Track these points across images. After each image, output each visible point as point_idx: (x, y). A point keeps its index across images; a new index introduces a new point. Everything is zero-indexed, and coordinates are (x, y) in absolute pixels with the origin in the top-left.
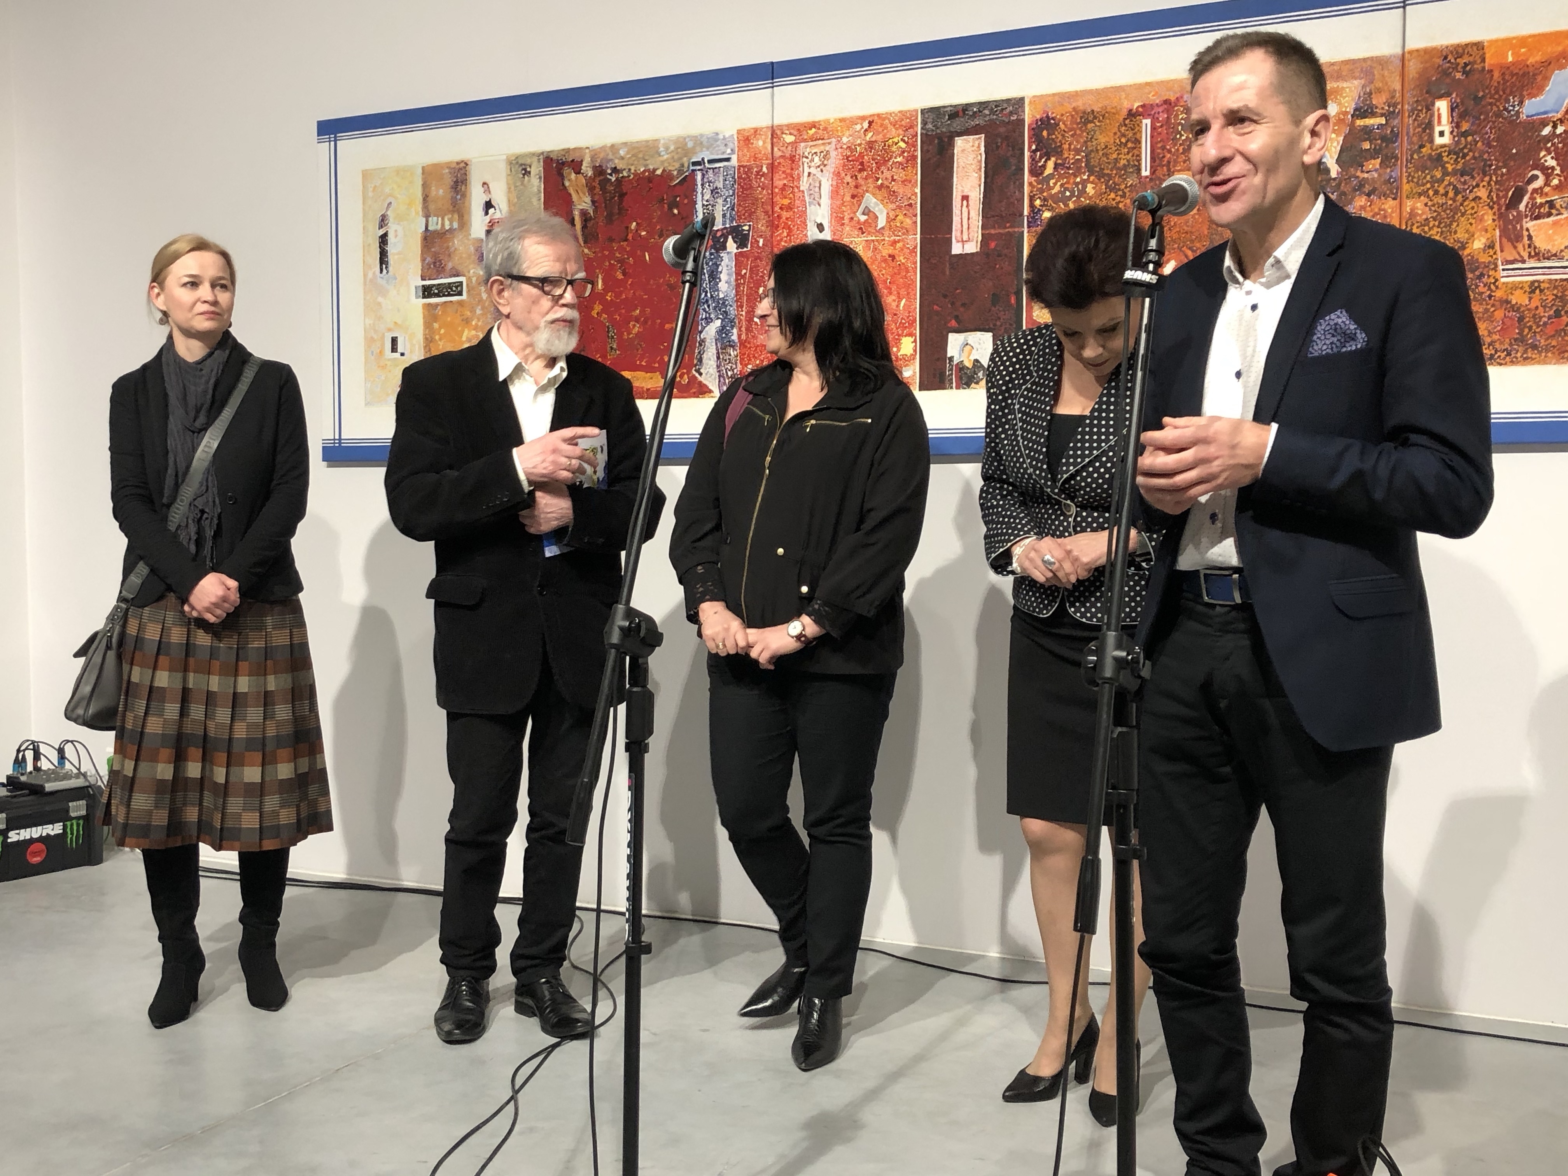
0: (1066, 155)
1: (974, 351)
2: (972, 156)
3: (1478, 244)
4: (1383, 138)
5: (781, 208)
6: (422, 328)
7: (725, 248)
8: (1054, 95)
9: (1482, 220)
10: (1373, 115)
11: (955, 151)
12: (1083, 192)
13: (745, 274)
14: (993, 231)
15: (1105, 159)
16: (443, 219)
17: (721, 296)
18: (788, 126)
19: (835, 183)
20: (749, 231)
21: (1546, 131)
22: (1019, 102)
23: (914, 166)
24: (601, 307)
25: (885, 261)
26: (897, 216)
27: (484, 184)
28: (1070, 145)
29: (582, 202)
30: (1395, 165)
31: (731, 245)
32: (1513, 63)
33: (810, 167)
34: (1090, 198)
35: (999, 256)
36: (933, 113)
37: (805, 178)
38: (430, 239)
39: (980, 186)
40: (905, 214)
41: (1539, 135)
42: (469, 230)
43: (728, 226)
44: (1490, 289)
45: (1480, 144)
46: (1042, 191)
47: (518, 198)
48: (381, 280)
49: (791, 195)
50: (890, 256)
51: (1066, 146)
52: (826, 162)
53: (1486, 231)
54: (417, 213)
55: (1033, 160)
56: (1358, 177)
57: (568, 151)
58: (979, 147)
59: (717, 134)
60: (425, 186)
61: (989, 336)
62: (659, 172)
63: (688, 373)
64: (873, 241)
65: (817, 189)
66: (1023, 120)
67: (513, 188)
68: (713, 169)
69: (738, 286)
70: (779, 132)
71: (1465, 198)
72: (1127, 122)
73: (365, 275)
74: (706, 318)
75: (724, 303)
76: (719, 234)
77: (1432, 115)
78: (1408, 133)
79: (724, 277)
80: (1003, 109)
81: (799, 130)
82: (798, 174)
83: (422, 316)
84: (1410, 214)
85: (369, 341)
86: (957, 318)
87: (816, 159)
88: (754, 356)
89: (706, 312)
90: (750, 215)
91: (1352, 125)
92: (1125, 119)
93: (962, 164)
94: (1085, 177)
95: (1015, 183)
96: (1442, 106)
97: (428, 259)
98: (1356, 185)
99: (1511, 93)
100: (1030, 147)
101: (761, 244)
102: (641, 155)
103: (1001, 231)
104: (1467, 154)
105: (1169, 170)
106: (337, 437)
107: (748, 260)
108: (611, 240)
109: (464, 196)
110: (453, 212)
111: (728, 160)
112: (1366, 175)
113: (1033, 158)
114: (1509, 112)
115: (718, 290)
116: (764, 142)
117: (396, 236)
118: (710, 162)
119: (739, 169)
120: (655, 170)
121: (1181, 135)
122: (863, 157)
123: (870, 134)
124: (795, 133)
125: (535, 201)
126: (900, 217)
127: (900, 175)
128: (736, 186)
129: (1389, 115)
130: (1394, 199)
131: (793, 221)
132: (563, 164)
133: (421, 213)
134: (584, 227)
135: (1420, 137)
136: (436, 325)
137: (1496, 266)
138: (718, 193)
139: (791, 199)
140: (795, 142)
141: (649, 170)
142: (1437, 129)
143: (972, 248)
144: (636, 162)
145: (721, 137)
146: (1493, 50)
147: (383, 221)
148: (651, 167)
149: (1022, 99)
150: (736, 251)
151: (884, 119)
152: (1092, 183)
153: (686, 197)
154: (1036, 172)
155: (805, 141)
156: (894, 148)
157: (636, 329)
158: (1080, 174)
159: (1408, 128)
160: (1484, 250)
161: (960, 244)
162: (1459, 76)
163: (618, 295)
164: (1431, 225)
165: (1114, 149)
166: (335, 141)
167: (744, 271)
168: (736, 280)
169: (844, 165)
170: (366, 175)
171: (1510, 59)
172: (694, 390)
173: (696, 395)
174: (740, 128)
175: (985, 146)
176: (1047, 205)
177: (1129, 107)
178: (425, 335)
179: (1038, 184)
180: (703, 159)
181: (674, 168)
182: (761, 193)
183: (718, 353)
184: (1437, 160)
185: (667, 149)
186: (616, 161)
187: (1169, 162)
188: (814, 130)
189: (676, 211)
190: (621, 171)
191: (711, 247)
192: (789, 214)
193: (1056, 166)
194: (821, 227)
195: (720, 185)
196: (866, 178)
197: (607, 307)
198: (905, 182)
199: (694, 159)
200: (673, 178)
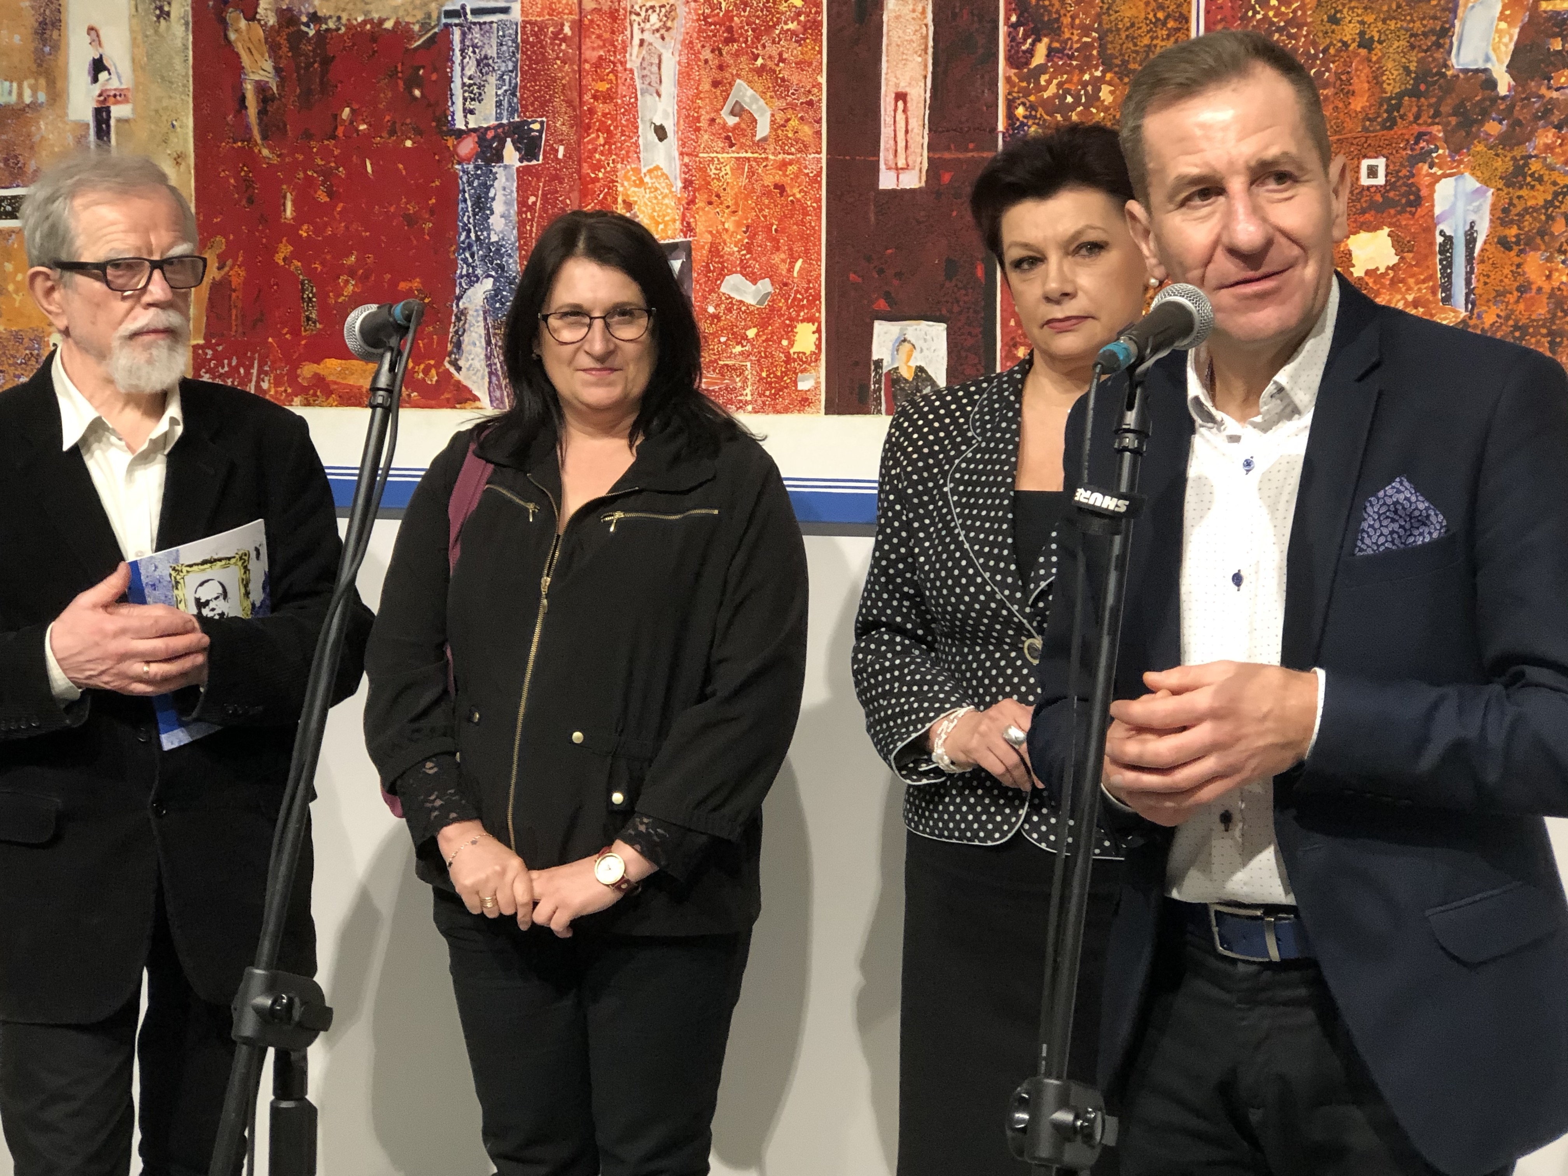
0: (1067, 35)
1: (916, 353)
2: (911, 28)
5: (595, 97)
7: (500, 158)
11: (885, 18)
12: (1094, 98)
13: (534, 203)
14: (947, 155)
15: (1131, 45)
16: (20, 87)
17: (494, 238)
19: (684, 60)
20: (540, 131)
23: (818, 40)
24: (290, 248)
25: (768, 193)
26: (788, 120)
27: (91, 29)
28: (1073, 18)
29: (259, 69)
31: (511, 155)
33: (643, 31)
34: (1106, 109)
35: (957, 196)
37: (636, 49)
39: (925, 77)
40: (802, 118)
42: (65, 107)
43: (505, 121)
46: (1027, 93)
47: (150, 56)
49: (611, 76)
50: (776, 186)
51: (1067, 21)
52: (669, 24)
55: (1013, 39)
56: (1541, 97)
58: (924, 12)
61: (939, 331)
62: (389, 25)
63: (439, 364)
64: (748, 159)
65: (655, 69)
67: (140, 37)
68: (480, 24)
69: (521, 224)
74: (468, 275)
75: (498, 250)
76: (490, 134)
79: (498, 206)
82: (623, 41)
86: (887, 296)
87: (654, 18)
89: (468, 265)
90: (543, 106)
91: (1531, 10)
93: (895, 39)
94: (1098, 74)
95: (982, 77)
98: (1538, 110)
100: (1007, 19)
101: (560, 155)
103: (961, 156)
107: (539, 180)
108: (308, 136)
109: (56, 47)
110: (37, 75)
111: (505, 10)
112: (1555, 95)
113: (1012, 37)
115: (488, 229)
118: (476, 12)
119: (524, 27)
120: (381, 21)
121: (1256, 12)
122: (731, 19)
125: (178, 63)
126: (794, 123)
127: (793, 52)
128: (519, 56)
131: (614, 119)
132: (226, 2)
134: (262, 113)
138: (488, 65)
139: (611, 82)
141: (371, 21)
143: (912, 180)
144: (350, 7)
148: (376, 16)
150: (519, 164)
152: (1110, 83)
153: (435, 70)
154: (1018, 60)
156: (783, 7)
157: (350, 288)
158: (1089, 69)
161: (893, 174)
163: (318, 230)
165: (1145, 29)
167: (532, 199)
168: (520, 213)
169: (700, 31)
172: (447, 395)
173: (451, 404)
175: (934, 12)
176: (1035, 117)
179: (1021, 81)
180: (463, 7)
181: (414, 18)
182: (560, 69)
183: (488, 334)
186: (316, 2)
189: (417, 93)
190: (324, 20)
191: (478, 156)
192: (607, 108)
193: (1051, 53)
194: (661, 133)
195: (492, 52)
196: (737, 55)
197: (301, 249)
198: (801, 65)
199: (449, 7)
200: (412, 37)
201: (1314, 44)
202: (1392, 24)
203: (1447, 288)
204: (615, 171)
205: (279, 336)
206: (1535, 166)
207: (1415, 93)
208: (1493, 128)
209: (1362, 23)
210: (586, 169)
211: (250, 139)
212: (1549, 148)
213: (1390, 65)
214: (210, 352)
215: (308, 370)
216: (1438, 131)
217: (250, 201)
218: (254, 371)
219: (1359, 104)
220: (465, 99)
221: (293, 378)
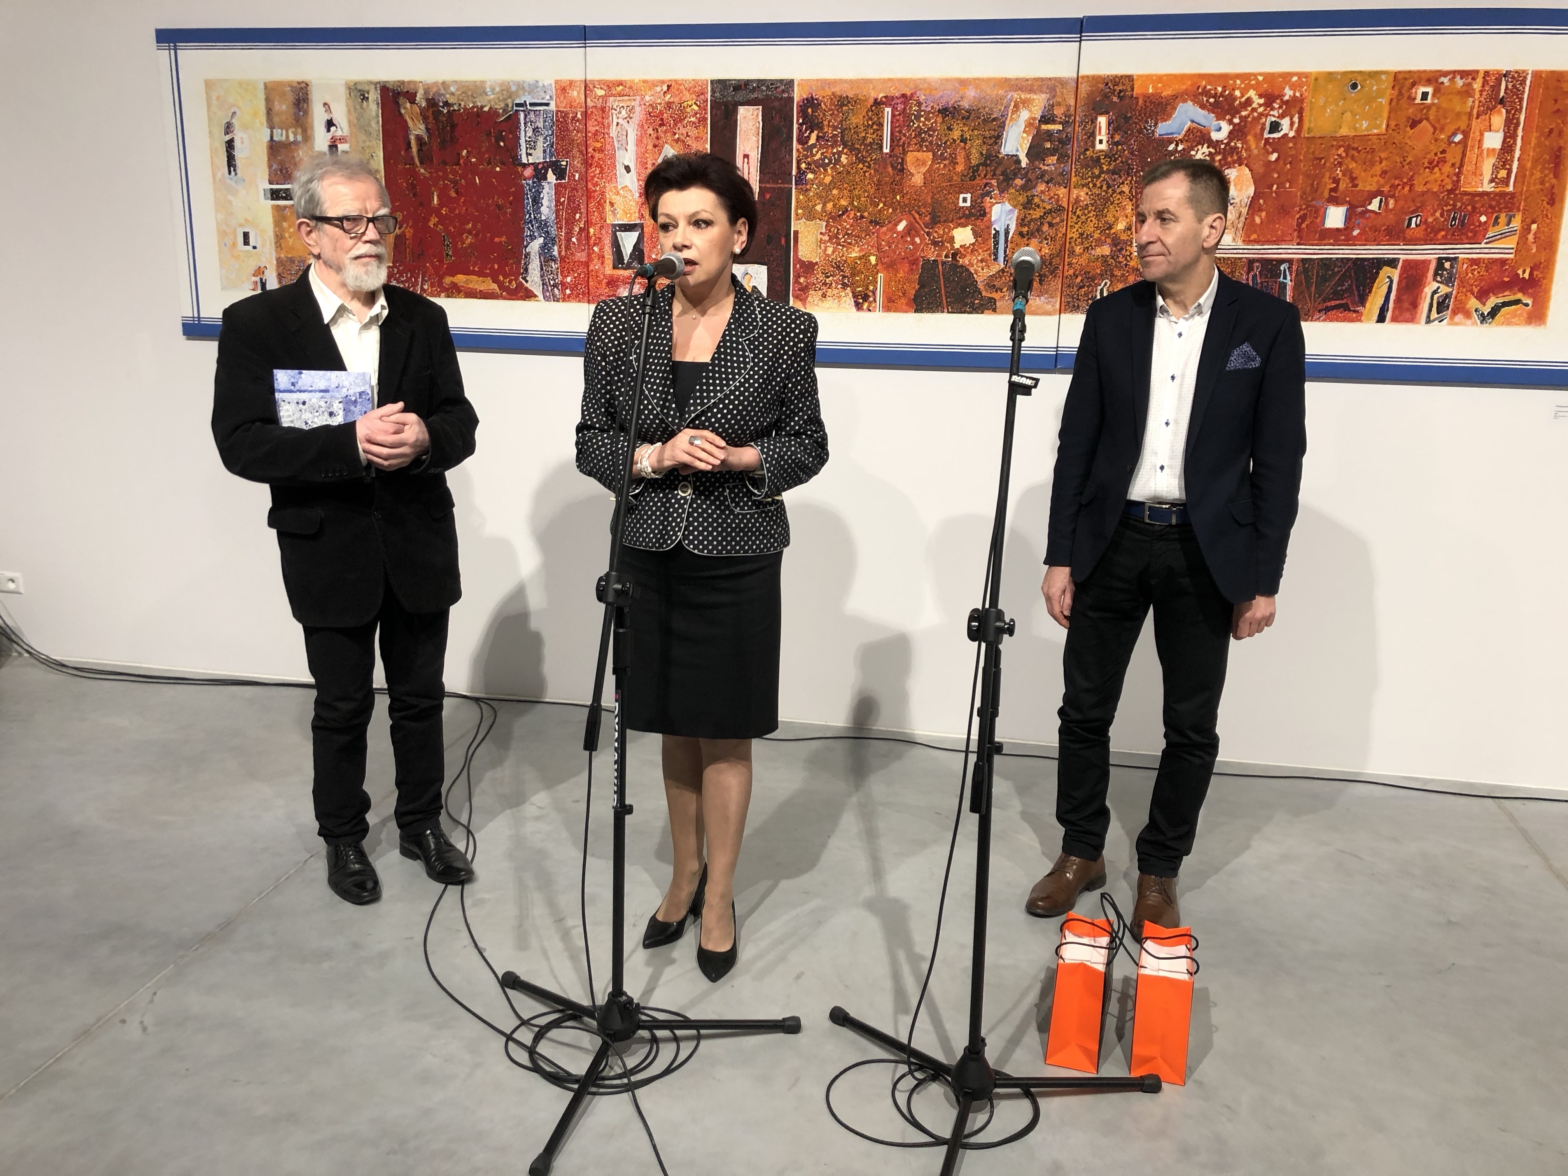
0: (826, 130)
1: (753, 279)
2: (751, 124)
3: (1121, 226)
4: (1060, 141)
5: (594, 150)
6: (272, 226)
7: (546, 179)
8: (818, 80)
9: (1124, 208)
10: (1054, 122)
11: (738, 118)
12: (839, 161)
13: (564, 202)
14: (768, 185)
15: (856, 136)
16: (287, 132)
17: (543, 218)
18: (600, 82)
19: (639, 134)
20: (566, 166)
21: (1171, 147)
22: (791, 83)
23: (705, 126)
24: (437, 219)
27: (325, 104)
28: (829, 122)
29: (417, 129)
30: (1067, 162)
31: (551, 177)
32: (1152, 94)
33: (618, 118)
34: (844, 166)
35: (773, 205)
36: (720, 85)
37: (614, 127)
38: (274, 148)
39: (758, 147)
41: (1166, 150)
42: (312, 143)
43: (548, 160)
44: (1126, 259)
45: (1126, 152)
46: (806, 157)
47: (358, 120)
48: (230, 180)
49: (602, 140)
51: (826, 123)
52: (631, 116)
53: (1127, 217)
54: (262, 124)
55: (800, 131)
56: (1040, 168)
57: (403, 82)
58: (758, 115)
59: (537, 82)
60: (268, 100)
61: (763, 269)
62: (486, 109)
63: (516, 279)
65: (624, 137)
66: (793, 98)
67: (352, 109)
68: (534, 111)
69: (557, 211)
70: (591, 86)
71: (1114, 191)
72: (873, 108)
73: (214, 176)
74: (530, 236)
75: (545, 224)
76: (540, 166)
77: (1095, 127)
78: (1078, 139)
79: (545, 202)
80: (776, 88)
81: (608, 86)
82: (608, 123)
83: (271, 215)
84: (1076, 200)
85: (222, 234)
87: (624, 112)
88: (572, 270)
89: (531, 231)
90: (567, 153)
91: (1038, 129)
92: (872, 106)
93: (743, 128)
94: (840, 149)
95: (785, 148)
96: (1102, 120)
97: (275, 166)
98: (1038, 175)
99: (1150, 116)
100: (798, 120)
101: (577, 178)
102: (470, 93)
103: (775, 186)
104: (1117, 159)
105: (904, 150)
106: (196, 315)
107: (566, 190)
108: (445, 163)
109: (306, 113)
110: (296, 126)
111: (547, 105)
112: (1046, 168)
113: (799, 129)
114: (1147, 130)
115: (540, 213)
116: (579, 93)
117: (242, 143)
118: (531, 104)
119: (557, 114)
120: (482, 107)
121: (914, 124)
122: (662, 115)
123: (668, 96)
124: (605, 88)
125: (373, 124)
127: (693, 132)
128: (554, 128)
129: (1065, 124)
130: (1065, 187)
131: (604, 162)
132: (399, 93)
133: (265, 124)
134: (419, 151)
135: (1086, 143)
136: (285, 224)
137: (1132, 243)
138: (539, 132)
139: (602, 143)
140: (606, 96)
141: (477, 107)
142: (1098, 138)
144: (465, 99)
145: (541, 84)
146: (1139, 82)
147: (228, 129)
148: (479, 104)
149: (792, 81)
150: (555, 182)
151: (680, 85)
152: (846, 154)
153: (511, 133)
154: (803, 141)
155: (614, 95)
156: (688, 110)
157: (469, 240)
158: (836, 146)
159: (1078, 135)
160: (1124, 231)
162: (1115, 99)
163: (452, 210)
164: (1090, 209)
165: (863, 128)
166: (175, 50)
167: (562, 199)
168: (556, 206)
169: (647, 120)
170: (209, 85)
171: (1151, 91)
172: (521, 294)
174: (558, 78)
175: (762, 116)
176: (810, 169)
177: (875, 96)
178: (275, 232)
179: (804, 151)
180: (525, 102)
181: (499, 106)
182: (576, 135)
183: (541, 265)
184: (1097, 161)
185: (493, 89)
186: (448, 96)
187: (904, 144)
188: (621, 87)
189: (502, 144)
190: (452, 105)
191: (534, 177)
192: (601, 156)
193: (818, 138)
194: (628, 169)
195: (541, 125)
196: (665, 132)
197: (442, 219)
198: (697, 138)
199: (517, 102)
200: (498, 116)
201: (940, 139)
202: (976, 132)
203: (996, 254)
204: (605, 187)
205: (432, 263)
206: (1036, 200)
207: (985, 164)
208: (1019, 182)
209: (962, 131)
210: (590, 185)
211: (414, 164)
212: (1042, 192)
213: (974, 151)
214: (396, 270)
215: (448, 280)
216: (994, 182)
217: (415, 195)
218: (420, 280)
219: (960, 168)
220: (527, 148)
221: (440, 284)
